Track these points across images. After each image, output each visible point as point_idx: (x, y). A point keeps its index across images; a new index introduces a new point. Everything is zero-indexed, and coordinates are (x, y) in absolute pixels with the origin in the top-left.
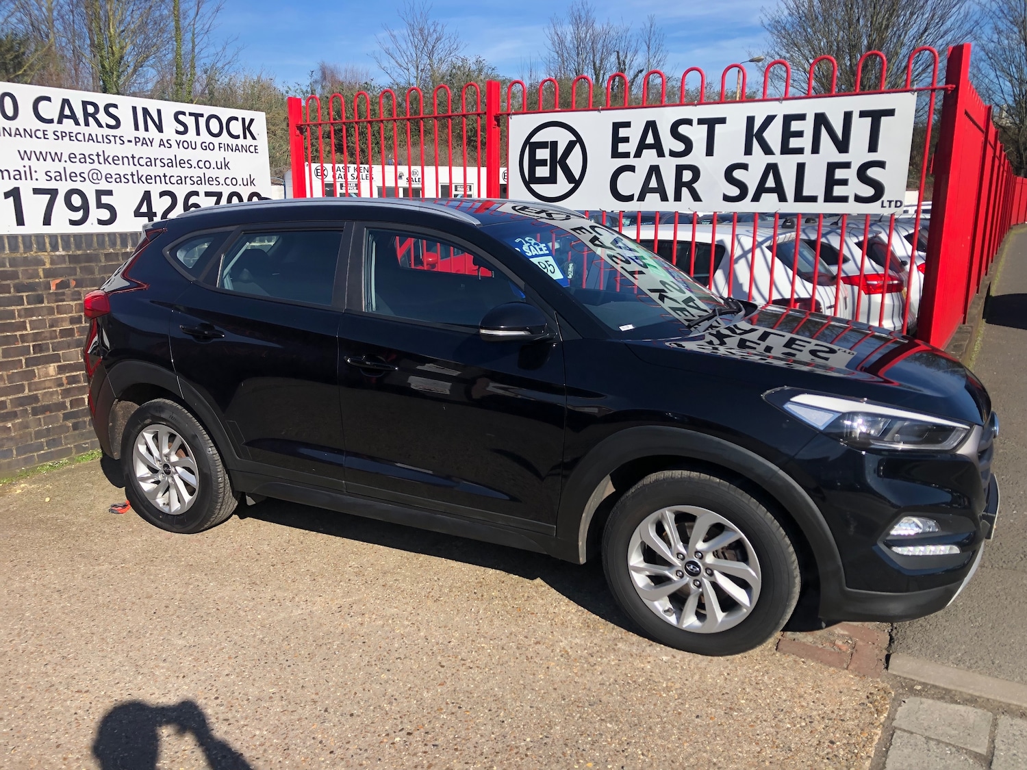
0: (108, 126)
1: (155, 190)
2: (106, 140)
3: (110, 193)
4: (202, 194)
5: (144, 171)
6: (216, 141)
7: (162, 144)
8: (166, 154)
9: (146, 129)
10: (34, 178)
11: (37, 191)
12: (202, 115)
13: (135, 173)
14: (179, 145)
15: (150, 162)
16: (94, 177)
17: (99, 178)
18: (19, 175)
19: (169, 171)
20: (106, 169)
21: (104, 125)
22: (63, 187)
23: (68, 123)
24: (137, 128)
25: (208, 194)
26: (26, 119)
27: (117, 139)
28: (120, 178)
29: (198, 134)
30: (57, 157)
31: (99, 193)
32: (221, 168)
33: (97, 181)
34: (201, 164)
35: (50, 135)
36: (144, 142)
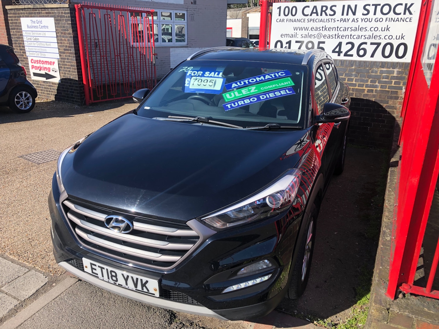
0: (330, 15)
1: (344, 41)
2: (328, 21)
3: (324, 43)
4: (369, 43)
5: (341, 33)
6: (384, 17)
7: (353, 20)
8: (355, 25)
9: (347, 14)
10: (297, 37)
11: (297, 42)
12: (380, 5)
13: (337, 34)
14: (362, 20)
15: (345, 29)
16: (319, 36)
17: (321, 37)
18: (292, 36)
19: (353, 33)
20: (324, 33)
21: (328, 15)
22: (306, 40)
23: (314, 15)
24: (343, 15)
25: (372, 44)
26: (299, 15)
27: (333, 20)
28: (330, 36)
29: (375, 14)
30: (307, 29)
31: (319, 43)
32: (384, 30)
33: (320, 38)
34: (372, 29)
35: (306, 21)
36: (345, 20)
